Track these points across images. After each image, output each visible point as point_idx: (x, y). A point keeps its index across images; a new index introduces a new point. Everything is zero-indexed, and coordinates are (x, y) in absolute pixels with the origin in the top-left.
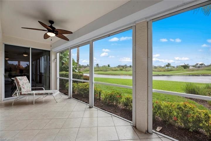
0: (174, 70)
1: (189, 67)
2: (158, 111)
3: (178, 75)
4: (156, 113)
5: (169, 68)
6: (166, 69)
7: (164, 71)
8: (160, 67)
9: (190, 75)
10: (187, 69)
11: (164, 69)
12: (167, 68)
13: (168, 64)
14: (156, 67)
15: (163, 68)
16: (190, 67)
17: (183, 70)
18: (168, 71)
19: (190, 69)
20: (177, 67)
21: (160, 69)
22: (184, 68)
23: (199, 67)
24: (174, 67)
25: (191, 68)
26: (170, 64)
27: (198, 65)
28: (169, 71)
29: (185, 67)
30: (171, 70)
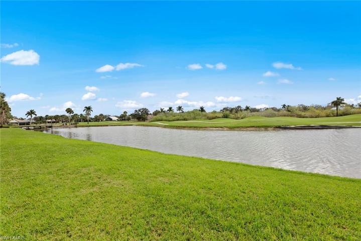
0: (353, 114)
5: (340, 108)
6: (333, 111)
7: (328, 116)
8: (318, 108)
11: (328, 111)
12: (335, 108)
13: (336, 100)
15: (325, 109)
18: (337, 116)
24: (352, 106)
26: (342, 100)
28: (341, 115)
30: (345, 114)
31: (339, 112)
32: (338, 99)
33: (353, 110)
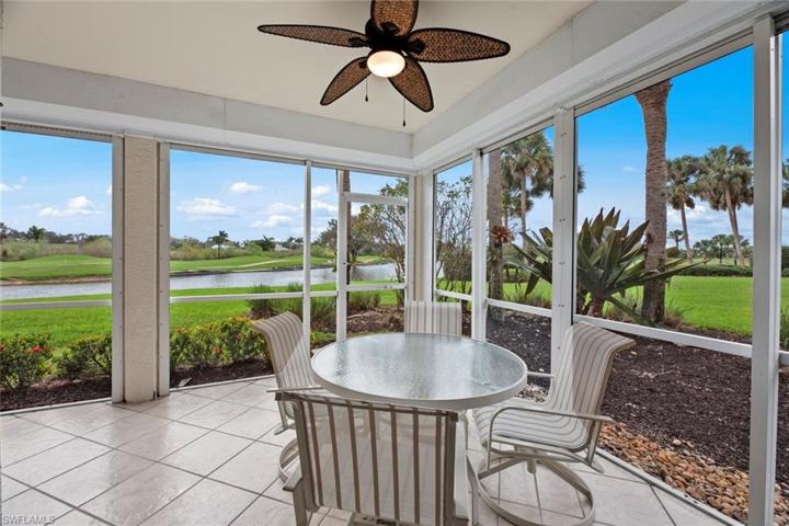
0: (237, 256)
1: (274, 247)
2: (182, 350)
3: (247, 270)
4: (178, 354)
5: (223, 246)
6: (213, 250)
7: (207, 258)
8: (194, 243)
9: (274, 270)
10: (270, 253)
11: (206, 250)
12: (216, 246)
13: (218, 235)
14: (176, 245)
15: (203, 245)
16: (277, 246)
17: (259, 255)
18: (219, 258)
19: (277, 253)
20: (246, 244)
21: (194, 251)
22: (264, 250)
23: (294, 247)
24: (237, 245)
25: (278, 248)
26: (226, 235)
27: (293, 242)
28: (223, 258)
29: (266, 245)
30: (228, 256)
31: (222, 253)
32: (221, 233)
33: (237, 251)
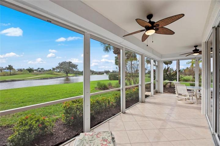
1: (34, 71)
10: (32, 73)
17: (28, 74)
18: (11, 75)
19: (36, 73)
22: (30, 72)
23: (40, 71)
27: (40, 69)
30: (14, 74)
